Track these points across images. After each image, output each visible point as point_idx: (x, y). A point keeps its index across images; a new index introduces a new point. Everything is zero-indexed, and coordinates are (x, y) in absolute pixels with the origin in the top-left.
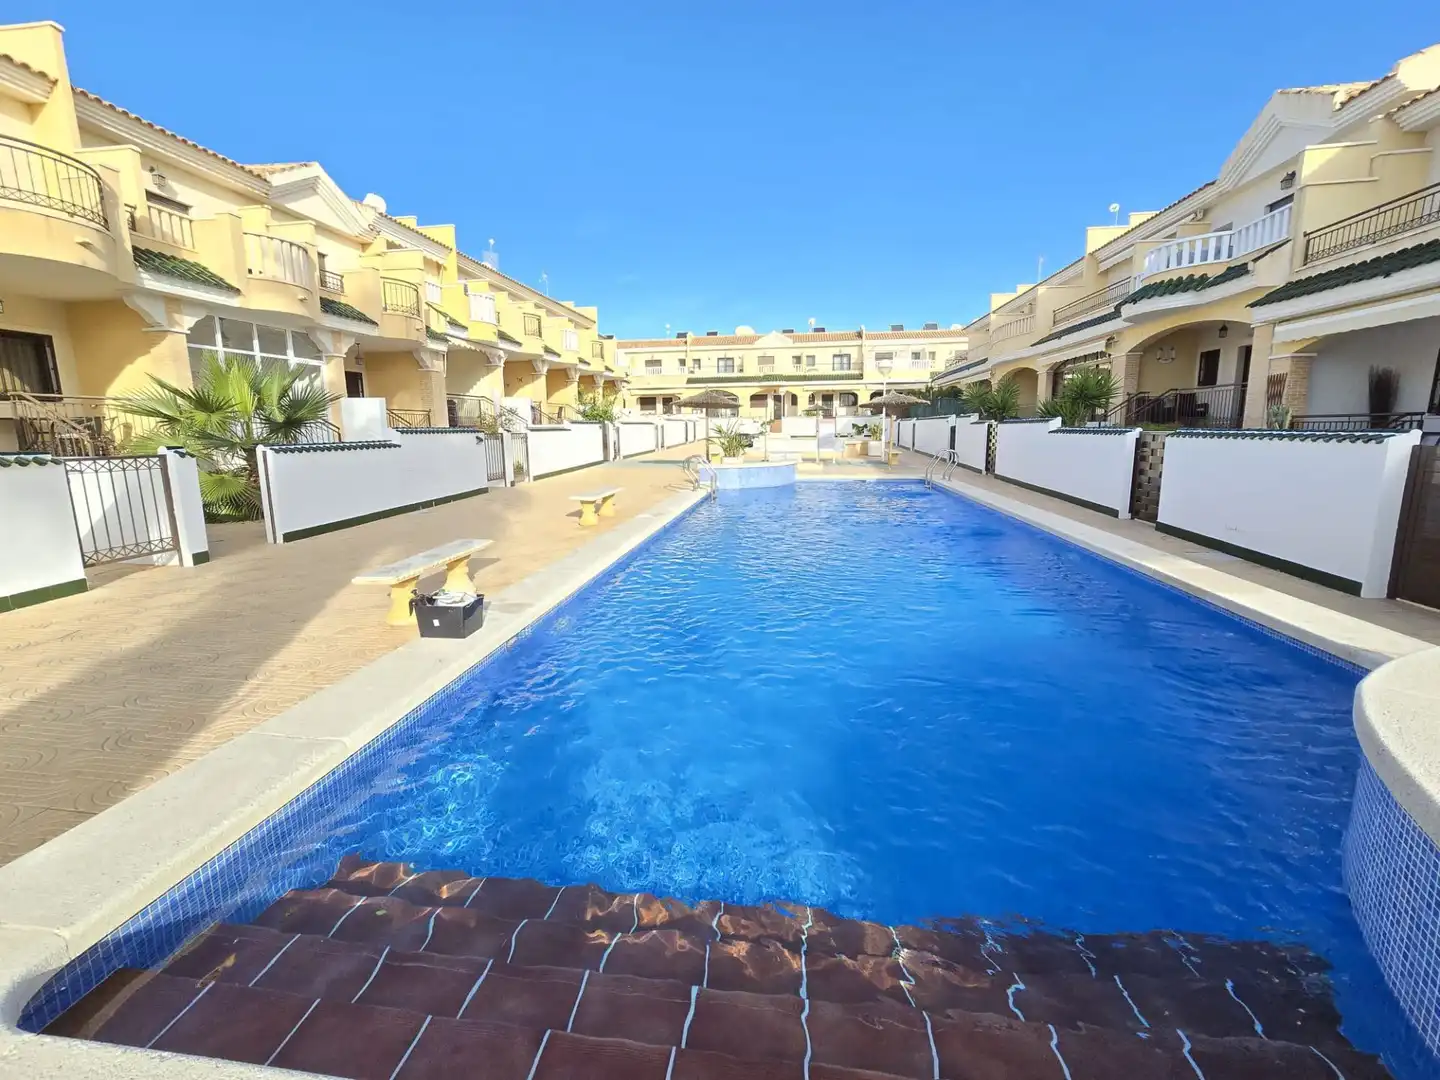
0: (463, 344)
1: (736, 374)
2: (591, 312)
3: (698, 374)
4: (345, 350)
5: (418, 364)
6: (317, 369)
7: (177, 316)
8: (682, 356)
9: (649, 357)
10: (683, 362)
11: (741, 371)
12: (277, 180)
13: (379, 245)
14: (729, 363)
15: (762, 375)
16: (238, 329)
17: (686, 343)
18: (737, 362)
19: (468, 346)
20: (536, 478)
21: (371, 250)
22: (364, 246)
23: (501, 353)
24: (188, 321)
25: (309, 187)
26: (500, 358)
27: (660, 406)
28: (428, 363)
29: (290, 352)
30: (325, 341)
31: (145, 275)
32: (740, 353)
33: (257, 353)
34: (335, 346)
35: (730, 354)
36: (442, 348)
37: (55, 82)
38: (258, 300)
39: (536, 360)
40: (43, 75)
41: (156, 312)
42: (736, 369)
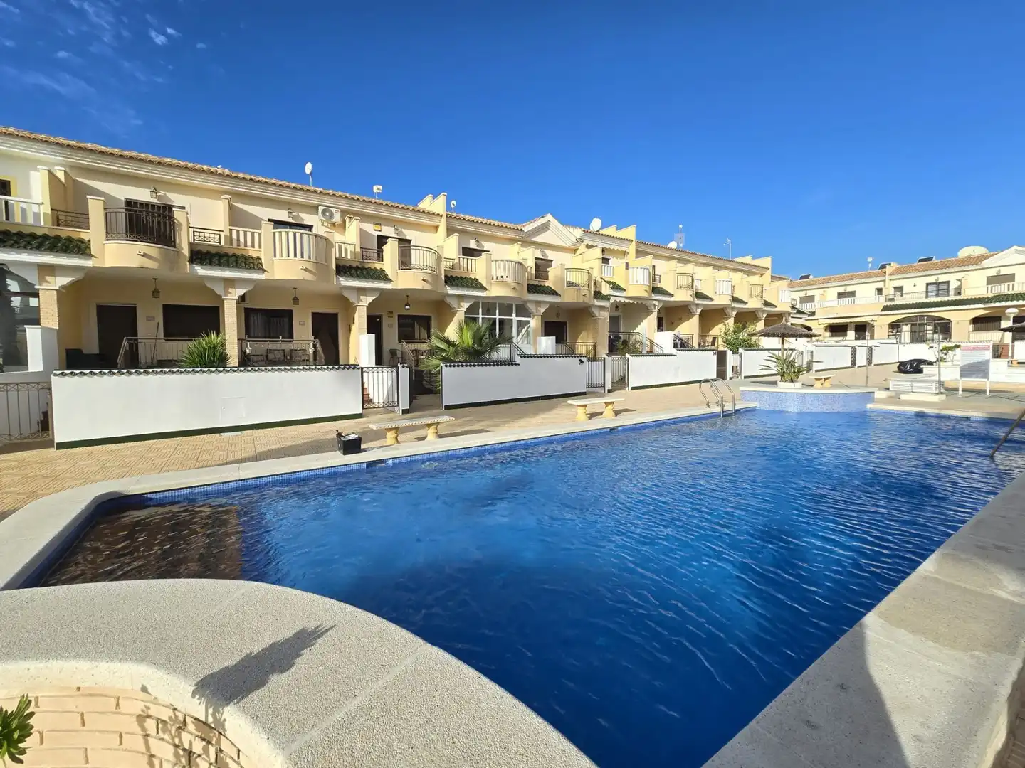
0: (623, 300)
1: (952, 297)
2: (766, 262)
3: (899, 301)
4: (543, 311)
5: (591, 315)
6: (529, 322)
7: (462, 304)
8: (880, 285)
9: (842, 290)
10: (879, 291)
11: (959, 293)
12: (528, 228)
13: (582, 248)
14: (945, 287)
15: (990, 295)
16: (489, 306)
17: (885, 273)
18: (953, 285)
19: (627, 301)
20: (633, 388)
21: (578, 253)
22: (575, 251)
23: (656, 303)
24: (466, 305)
25: (545, 227)
26: (655, 306)
27: (851, 334)
28: (597, 315)
29: (514, 315)
30: (531, 307)
31: (448, 288)
32: (959, 276)
33: (480, 316)
34: (537, 309)
35: (943, 278)
36: (606, 304)
37: (442, 216)
38: (495, 291)
39: (690, 305)
40: (438, 214)
41: (453, 303)
42: (952, 292)
